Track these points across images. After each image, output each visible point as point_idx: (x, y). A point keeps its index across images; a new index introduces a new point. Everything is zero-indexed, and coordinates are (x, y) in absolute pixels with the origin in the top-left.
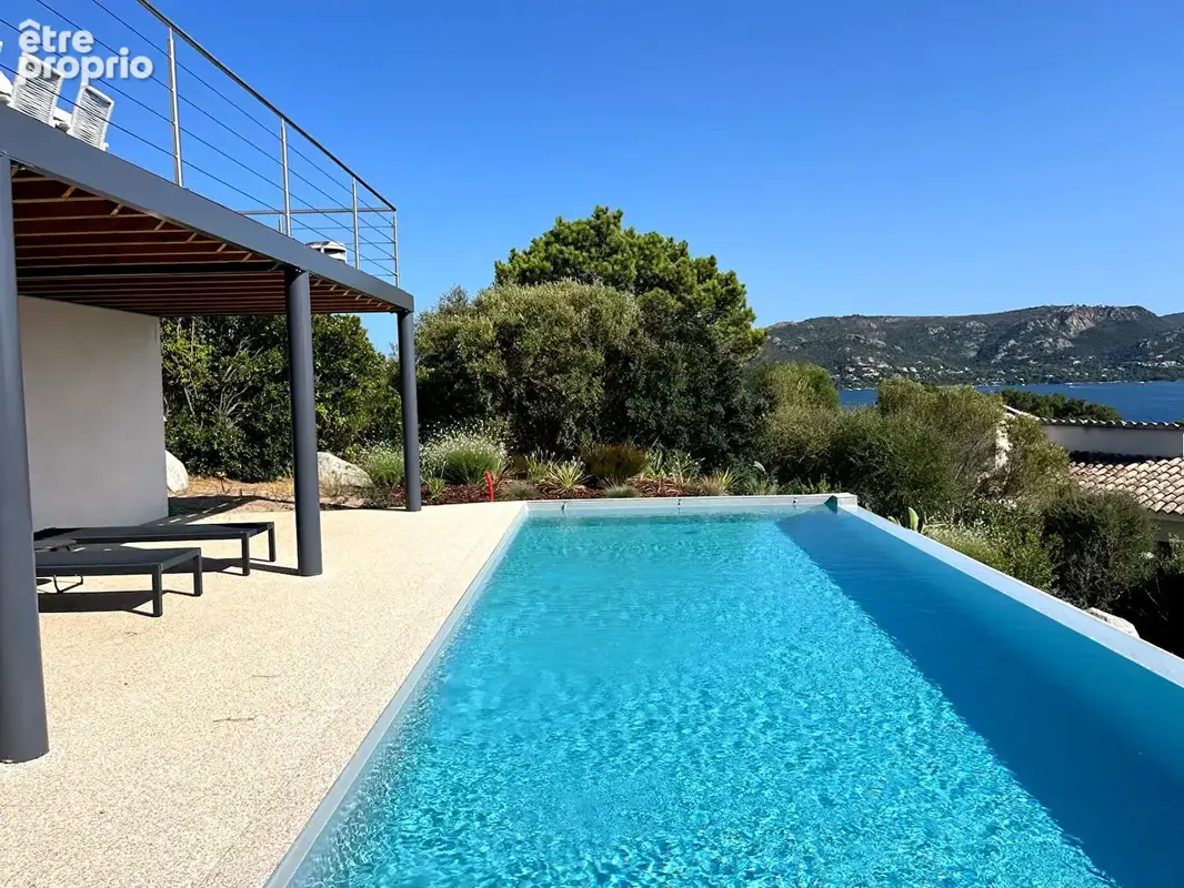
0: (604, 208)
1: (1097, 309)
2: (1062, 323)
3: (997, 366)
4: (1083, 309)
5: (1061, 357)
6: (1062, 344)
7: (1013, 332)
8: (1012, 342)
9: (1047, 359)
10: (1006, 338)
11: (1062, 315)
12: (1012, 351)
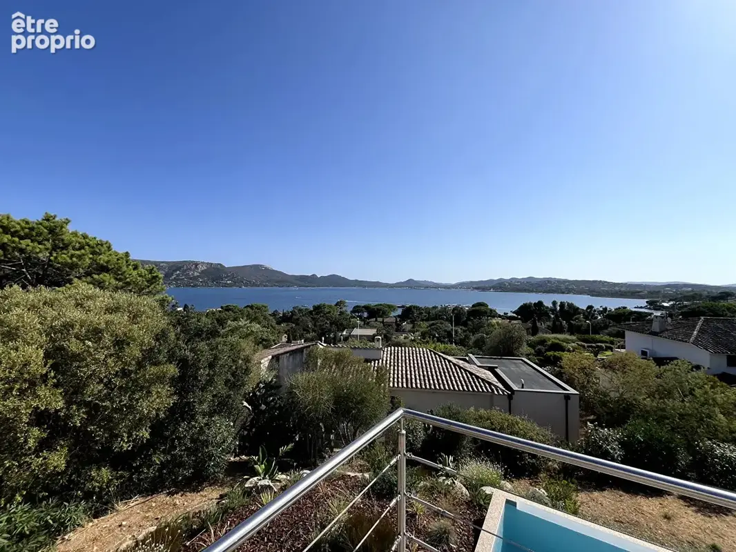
0: (52, 214)
1: (208, 263)
2: (196, 266)
3: (173, 280)
4: (203, 263)
5: (195, 278)
6: (196, 274)
7: (179, 269)
8: (178, 272)
9: (191, 279)
10: (176, 271)
11: (196, 264)
12: (178, 275)
